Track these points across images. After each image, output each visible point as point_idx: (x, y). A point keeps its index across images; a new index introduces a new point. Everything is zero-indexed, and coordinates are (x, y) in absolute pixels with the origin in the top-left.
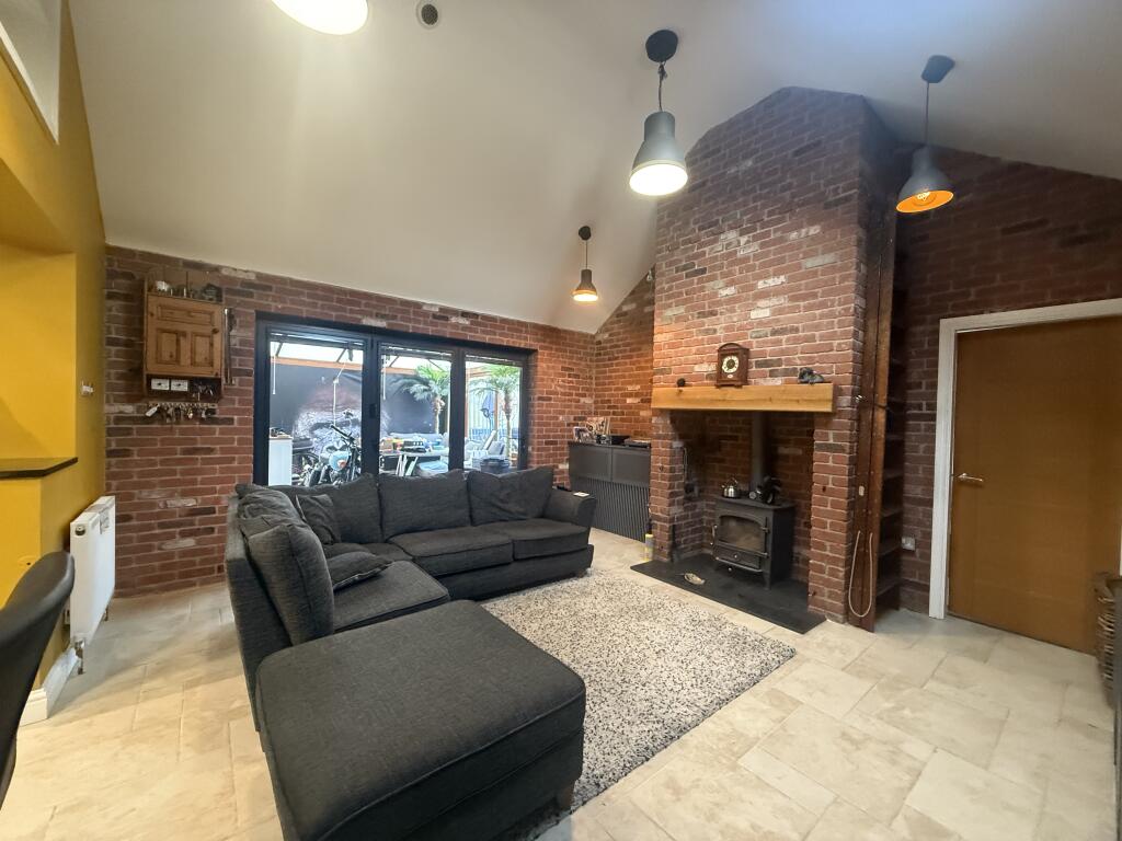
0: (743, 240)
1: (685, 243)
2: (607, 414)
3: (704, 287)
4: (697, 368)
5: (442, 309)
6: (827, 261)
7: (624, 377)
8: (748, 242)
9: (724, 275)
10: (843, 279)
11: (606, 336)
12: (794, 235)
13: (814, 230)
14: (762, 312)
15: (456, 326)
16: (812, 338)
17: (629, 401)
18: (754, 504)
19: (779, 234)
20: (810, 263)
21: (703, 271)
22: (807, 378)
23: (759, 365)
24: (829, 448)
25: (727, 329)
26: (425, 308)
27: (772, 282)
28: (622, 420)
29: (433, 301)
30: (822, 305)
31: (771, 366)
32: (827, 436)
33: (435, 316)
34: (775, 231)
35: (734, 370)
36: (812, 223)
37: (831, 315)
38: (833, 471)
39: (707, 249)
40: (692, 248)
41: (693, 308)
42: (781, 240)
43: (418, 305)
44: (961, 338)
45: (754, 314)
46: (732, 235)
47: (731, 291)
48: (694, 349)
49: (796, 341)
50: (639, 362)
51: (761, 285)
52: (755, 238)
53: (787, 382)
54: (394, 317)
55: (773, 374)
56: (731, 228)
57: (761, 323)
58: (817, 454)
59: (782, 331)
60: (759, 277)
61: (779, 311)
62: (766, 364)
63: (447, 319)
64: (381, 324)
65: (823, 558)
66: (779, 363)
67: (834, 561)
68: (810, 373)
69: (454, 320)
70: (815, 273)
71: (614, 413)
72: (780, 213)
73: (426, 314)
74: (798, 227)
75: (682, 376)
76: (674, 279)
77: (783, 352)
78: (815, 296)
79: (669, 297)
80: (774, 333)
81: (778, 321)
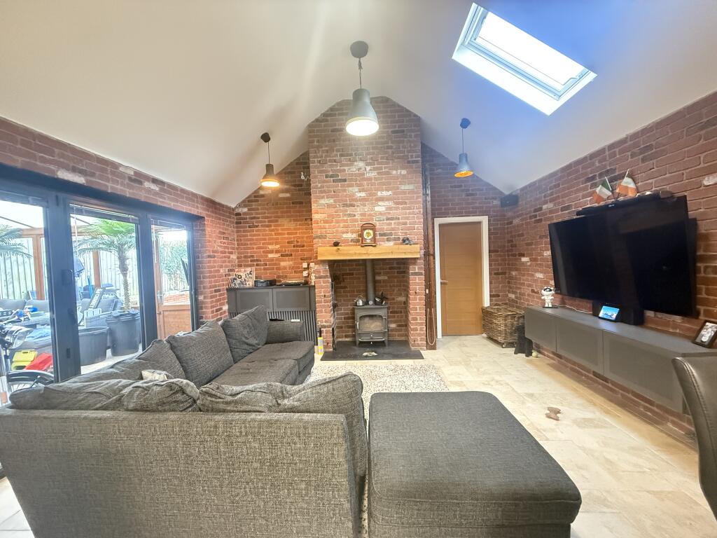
0: (368, 168)
1: (330, 161)
2: (250, 266)
3: (345, 190)
4: (345, 236)
5: (137, 173)
6: (410, 188)
7: (265, 239)
8: (371, 170)
9: (358, 185)
10: (418, 198)
11: (245, 210)
12: (394, 172)
13: (404, 172)
14: (381, 208)
15: (149, 191)
16: (405, 224)
17: (270, 256)
18: (372, 307)
19: (387, 170)
20: (403, 187)
21: (345, 180)
22: (407, 242)
23: (381, 235)
24: (416, 274)
25: (361, 215)
26: (121, 169)
27: (385, 193)
28: (265, 269)
29: (129, 164)
30: (409, 208)
31: (387, 236)
32: (415, 269)
33: (130, 179)
34: (385, 168)
35: (370, 237)
36: (402, 168)
37: (413, 213)
38: (418, 284)
39: (346, 168)
40: (337, 166)
41: (339, 201)
42: (388, 173)
43: (115, 166)
44: (441, 226)
45: (377, 209)
46: (361, 164)
47: (363, 194)
48: (342, 225)
49: (399, 224)
50: (277, 230)
51: (379, 194)
52: (375, 169)
53: (395, 244)
54: (93, 175)
55: (388, 240)
56: (361, 160)
57: (381, 214)
58: (411, 277)
59: (392, 219)
60: (378, 190)
61: (389, 208)
62: (384, 235)
63: (141, 183)
64: (80, 179)
65: (417, 324)
66: (391, 234)
67: (421, 324)
68: (408, 239)
69: (147, 184)
70: (405, 193)
71: (257, 265)
72: (387, 159)
73: (122, 175)
74: (397, 170)
75: (335, 240)
76: (324, 182)
77: (393, 229)
78: (406, 203)
79: (321, 192)
80: (388, 219)
81: (389, 213)
